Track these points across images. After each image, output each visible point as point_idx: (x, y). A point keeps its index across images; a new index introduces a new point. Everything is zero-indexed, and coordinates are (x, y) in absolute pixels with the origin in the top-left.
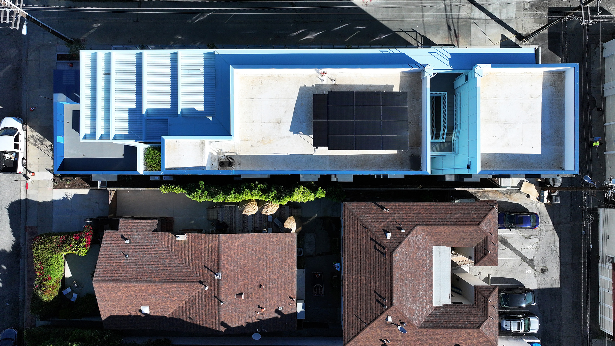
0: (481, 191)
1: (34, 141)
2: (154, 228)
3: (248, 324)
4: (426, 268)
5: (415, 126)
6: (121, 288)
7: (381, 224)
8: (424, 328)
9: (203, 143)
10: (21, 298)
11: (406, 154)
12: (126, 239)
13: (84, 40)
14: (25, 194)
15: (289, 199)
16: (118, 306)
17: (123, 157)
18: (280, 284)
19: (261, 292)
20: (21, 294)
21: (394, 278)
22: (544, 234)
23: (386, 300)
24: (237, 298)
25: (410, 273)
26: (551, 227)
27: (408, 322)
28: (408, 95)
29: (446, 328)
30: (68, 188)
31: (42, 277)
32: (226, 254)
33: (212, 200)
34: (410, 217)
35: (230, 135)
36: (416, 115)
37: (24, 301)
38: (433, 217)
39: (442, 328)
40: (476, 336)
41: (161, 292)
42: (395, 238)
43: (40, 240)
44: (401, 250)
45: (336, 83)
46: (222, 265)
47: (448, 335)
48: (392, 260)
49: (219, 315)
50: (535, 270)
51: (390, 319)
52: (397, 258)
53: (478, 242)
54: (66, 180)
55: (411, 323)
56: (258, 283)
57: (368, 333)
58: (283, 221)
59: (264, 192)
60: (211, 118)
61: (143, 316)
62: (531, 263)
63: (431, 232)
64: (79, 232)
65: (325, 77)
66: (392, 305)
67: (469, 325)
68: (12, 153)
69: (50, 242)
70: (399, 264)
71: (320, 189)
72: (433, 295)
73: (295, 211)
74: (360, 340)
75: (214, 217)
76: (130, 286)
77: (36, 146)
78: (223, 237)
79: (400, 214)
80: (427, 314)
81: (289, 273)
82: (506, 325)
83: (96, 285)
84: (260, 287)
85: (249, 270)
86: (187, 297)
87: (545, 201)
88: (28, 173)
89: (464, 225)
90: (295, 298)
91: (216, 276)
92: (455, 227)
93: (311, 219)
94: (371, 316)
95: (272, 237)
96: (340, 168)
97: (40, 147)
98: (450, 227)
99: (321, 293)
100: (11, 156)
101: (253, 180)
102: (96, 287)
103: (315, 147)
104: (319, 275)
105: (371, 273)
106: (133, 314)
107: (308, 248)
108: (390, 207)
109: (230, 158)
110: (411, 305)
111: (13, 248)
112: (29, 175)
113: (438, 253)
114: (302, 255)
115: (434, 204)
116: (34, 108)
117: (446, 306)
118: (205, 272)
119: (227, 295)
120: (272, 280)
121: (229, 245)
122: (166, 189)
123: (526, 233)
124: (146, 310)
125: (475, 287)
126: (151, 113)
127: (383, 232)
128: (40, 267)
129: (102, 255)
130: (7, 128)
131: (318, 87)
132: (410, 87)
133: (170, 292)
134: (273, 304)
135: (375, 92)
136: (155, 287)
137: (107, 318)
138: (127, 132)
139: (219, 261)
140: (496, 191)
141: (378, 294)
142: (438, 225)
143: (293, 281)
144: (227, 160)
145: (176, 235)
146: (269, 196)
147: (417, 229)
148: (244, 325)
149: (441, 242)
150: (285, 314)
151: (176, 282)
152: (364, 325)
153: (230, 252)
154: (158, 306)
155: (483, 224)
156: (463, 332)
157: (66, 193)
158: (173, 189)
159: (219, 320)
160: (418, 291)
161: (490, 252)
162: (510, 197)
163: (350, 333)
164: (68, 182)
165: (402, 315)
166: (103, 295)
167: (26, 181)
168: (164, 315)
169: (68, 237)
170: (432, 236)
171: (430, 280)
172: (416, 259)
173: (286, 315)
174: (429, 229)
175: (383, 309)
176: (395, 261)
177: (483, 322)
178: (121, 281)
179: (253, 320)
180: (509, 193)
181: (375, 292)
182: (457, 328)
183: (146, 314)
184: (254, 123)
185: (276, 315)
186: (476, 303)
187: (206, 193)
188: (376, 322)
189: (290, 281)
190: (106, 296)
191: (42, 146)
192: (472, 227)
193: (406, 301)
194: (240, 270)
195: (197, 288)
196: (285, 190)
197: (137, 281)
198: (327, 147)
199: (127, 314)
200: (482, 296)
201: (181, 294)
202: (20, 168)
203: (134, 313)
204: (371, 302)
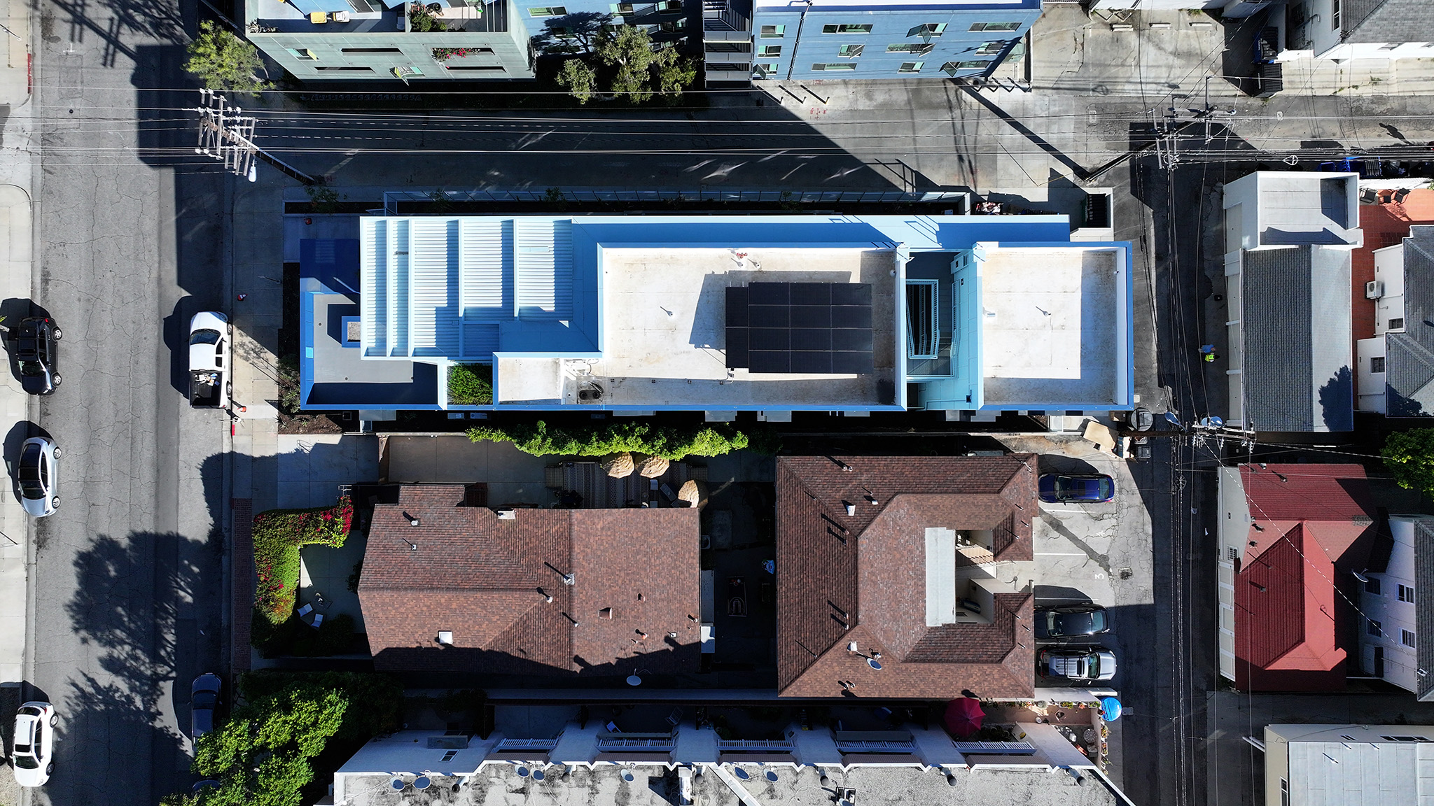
0: (1016, 438)
1: (245, 352)
2: (459, 501)
3: (620, 660)
4: (913, 563)
5: (884, 336)
6: (405, 601)
7: (839, 492)
8: (911, 662)
9: (556, 364)
10: (224, 623)
11: (871, 380)
12: (412, 519)
13: (330, 178)
14: (230, 444)
15: (687, 450)
16: (399, 631)
17: (412, 381)
18: (673, 595)
19: (640, 607)
20: (224, 617)
21: (860, 579)
22: (1125, 511)
23: (847, 616)
24: (601, 616)
25: (886, 571)
26: (1137, 499)
27: (884, 652)
28: (873, 287)
29: (948, 661)
30: (305, 433)
31: (268, 583)
32: (581, 541)
33: (559, 452)
34: (887, 481)
35: (598, 351)
36: (886, 319)
37: (230, 627)
38: (925, 480)
39: (941, 661)
40: (996, 676)
41: (473, 607)
42: (862, 515)
43: (265, 521)
44: (872, 534)
45: (761, 268)
46: (575, 562)
47: (951, 674)
48: (857, 550)
49: (571, 645)
50: (1110, 574)
51: (854, 647)
52: (865, 546)
53: (999, 522)
54: (301, 420)
55: (888, 654)
56: (635, 592)
57: (818, 672)
58: (676, 488)
59: (646, 439)
60: (566, 323)
61: (442, 648)
62: (1103, 561)
63: (922, 505)
64: (332, 507)
65: (744, 260)
66: (856, 623)
67: (985, 658)
68: (210, 373)
69: (282, 524)
70: (868, 556)
71: (739, 434)
72: (925, 609)
73: (696, 472)
74: (806, 683)
75: (559, 483)
76: (421, 596)
77: (248, 361)
78: (577, 514)
79: (870, 476)
80: (915, 639)
81: (688, 576)
82: (1057, 665)
83: (362, 595)
84: (639, 599)
85: (620, 571)
86: (517, 615)
87: (1126, 454)
88: (235, 407)
89: (974, 493)
90: (697, 618)
91: (565, 579)
92: (960, 495)
93: (724, 487)
94: (824, 643)
95: (659, 515)
96: (768, 400)
97: (256, 362)
98: (953, 496)
99: (742, 611)
100: (208, 379)
101: (627, 420)
102: (364, 598)
103: (730, 369)
104: (739, 581)
105: (824, 571)
106: (425, 645)
107: (719, 536)
108: (853, 465)
109: (597, 386)
110: (889, 623)
111: (209, 537)
112: (235, 410)
113: (934, 539)
114: (708, 547)
115: (926, 460)
116: (244, 296)
117: (947, 627)
118: (547, 573)
119: (584, 611)
120: (658, 586)
121: (587, 528)
122: (479, 435)
123: (1095, 509)
124: (447, 638)
125: (996, 596)
126: (470, 315)
127: (842, 505)
128: (265, 566)
129: (372, 546)
130: (203, 330)
131: (733, 274)
132: (876, 275)
133: (489, 607)
134: (660, 627)
135: (821, 284)
136: (463, 599)
137: (381, 652)
138: (433, 345)
139: (570, 554)
140: (1041, 437)
141: (834, 607)
142: (931, 493)
143: (695, 590)
144: (593, 389)
145: (499, 512)
146: (653, 446)
147: (898, 499)
148: (613, 662)
149: (939, 521)
150: (681, 644)
151: (498, 589)
152: (811, 658)
153: (589, 540)
154: (467, 631)
155: (1006, 491)
156: (975, 669)
157: (301, 443)
158: (490, 435)
159: (570, 653)
160: (900, 601)
161: (1019, 538)
162: (1066, 448)
163: (789, 671)
164: (304, 423)
165: (874, 640)
166: (376, 613)
167: (232, 422)
168: (478, 647)
169: (312, 515)
170: (923, 511)
171: (920, 583)
172: (896, 549)
173: (682, 646)
174: (917, 499)
175: (843, 631)
176: (862, 551)
177: (1008, 652)
178: (406, 589)
179: (628, 654)
180: (1064, 441)
181: (829, 603)
182: (965, 663)
183: (447, 644)
184: (633, 331)
185: (666, 646)
186: (997, 622)
187: (550, 440)
188: (831, 651)
189: (690, 588)
190: (380, 615)
191: (259, 360)
192: (988, 496)
193: (880, 618)
194: (605, 569)
195: (534, 600)
196: (679, 436)
197: (432, 589)
198: (748, 369)
199: (414, 646)
200: (1007, 610)
201: (506, 610)
202: (224, 400)
203: (426, 643)
204: (824, 620)
